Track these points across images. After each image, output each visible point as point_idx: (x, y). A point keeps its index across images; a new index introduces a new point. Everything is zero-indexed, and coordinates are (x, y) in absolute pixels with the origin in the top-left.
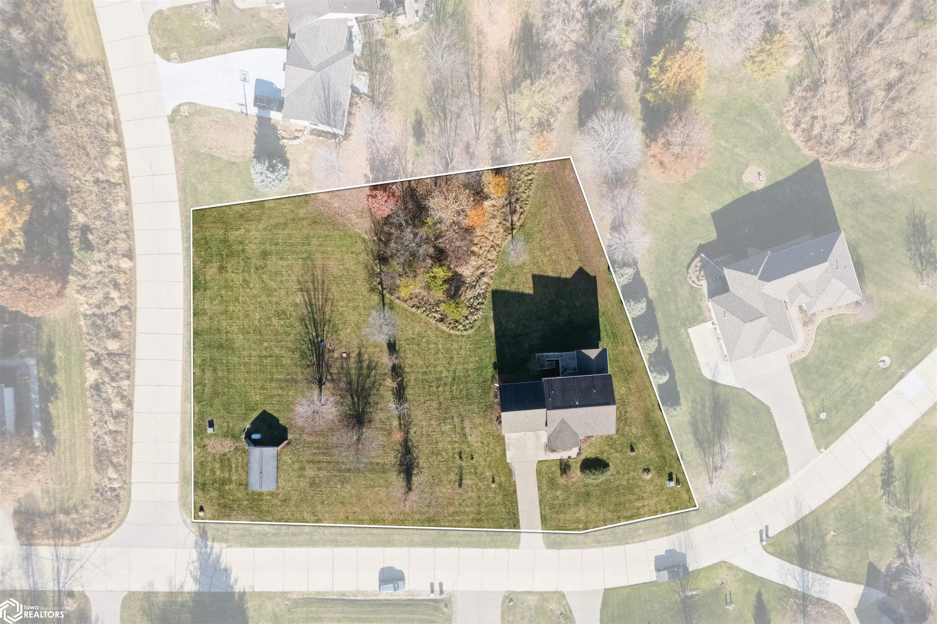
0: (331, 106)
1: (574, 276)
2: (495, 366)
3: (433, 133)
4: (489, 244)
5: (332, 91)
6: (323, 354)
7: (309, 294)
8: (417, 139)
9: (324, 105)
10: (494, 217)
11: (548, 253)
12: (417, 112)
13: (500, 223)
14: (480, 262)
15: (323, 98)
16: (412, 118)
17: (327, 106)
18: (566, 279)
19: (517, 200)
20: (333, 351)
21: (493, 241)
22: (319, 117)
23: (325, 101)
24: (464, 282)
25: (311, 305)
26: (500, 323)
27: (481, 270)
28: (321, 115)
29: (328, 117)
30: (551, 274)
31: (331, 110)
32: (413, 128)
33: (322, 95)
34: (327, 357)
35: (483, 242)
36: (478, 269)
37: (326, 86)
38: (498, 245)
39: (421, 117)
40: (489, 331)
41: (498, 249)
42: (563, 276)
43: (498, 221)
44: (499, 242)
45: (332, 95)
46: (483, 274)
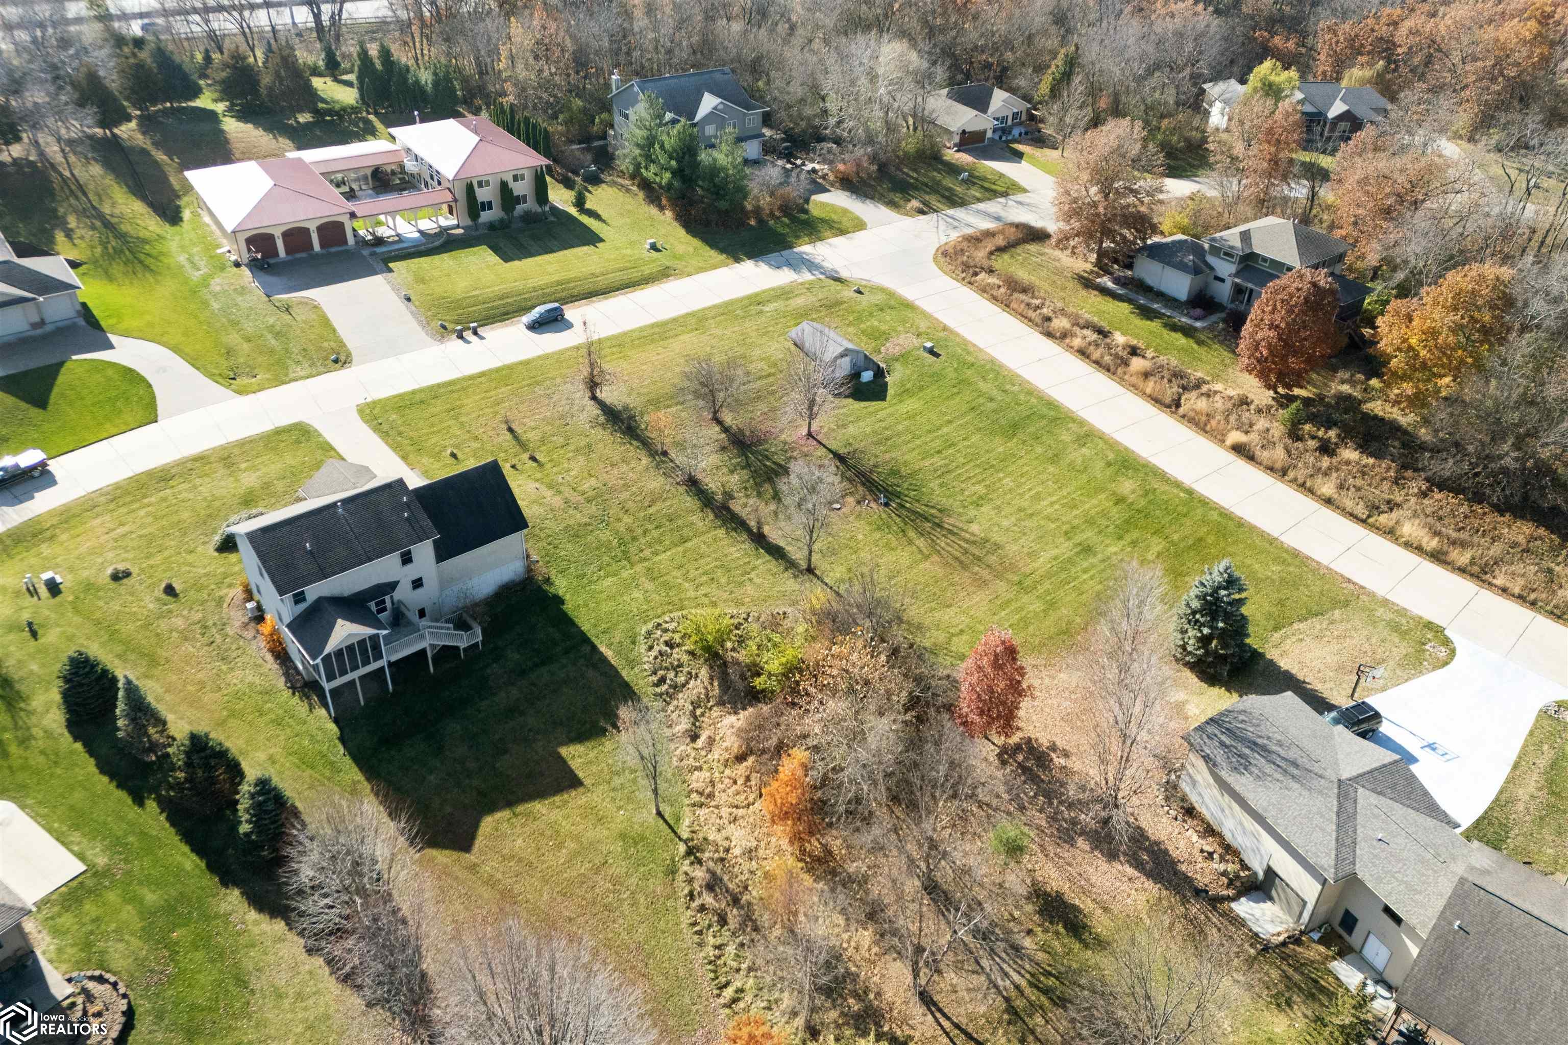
0: (1247, 751)
1: (476, 826)
2: (558, 601)
3: (1029, 932)
4: (721, 798)
5: (1278, 776)
6: (871, 491)
7: (967, 541)
8: (1047, 894)
9: (1259, 741)
10: (750, 853)
11: (571, 845)
12: (1101, 944)
13: (727, 850)
14: (716, 754)
15: (1274, 748)
16: (1101, 924)
17: (1253, 745)
18: (492, 808)
19: (723, 921)
20: (859, 502)
21: (717, 807)
22: (1241, 717)
23: (1264, 748)
24: (721, 703)
25: (950, 531)
26: (595, 667)
27: (700, 743)
28: (1243, 721)
29: (1230, 732)
30: (537, 806)
31: (1239, 745)
32: (1075, 908)
33: (1282, 753)
34: (861, 489)
35: (738, 793)
36: (711, 741)
37: (1296, 772)
38: (701, 805)
39: (1082, 941)
40: (609, 646)
41: (695, 797)
42: (503, 815)
43: (737, 851)
44: (702, 812)
45: (1269, 769)
46: (695, 737)
